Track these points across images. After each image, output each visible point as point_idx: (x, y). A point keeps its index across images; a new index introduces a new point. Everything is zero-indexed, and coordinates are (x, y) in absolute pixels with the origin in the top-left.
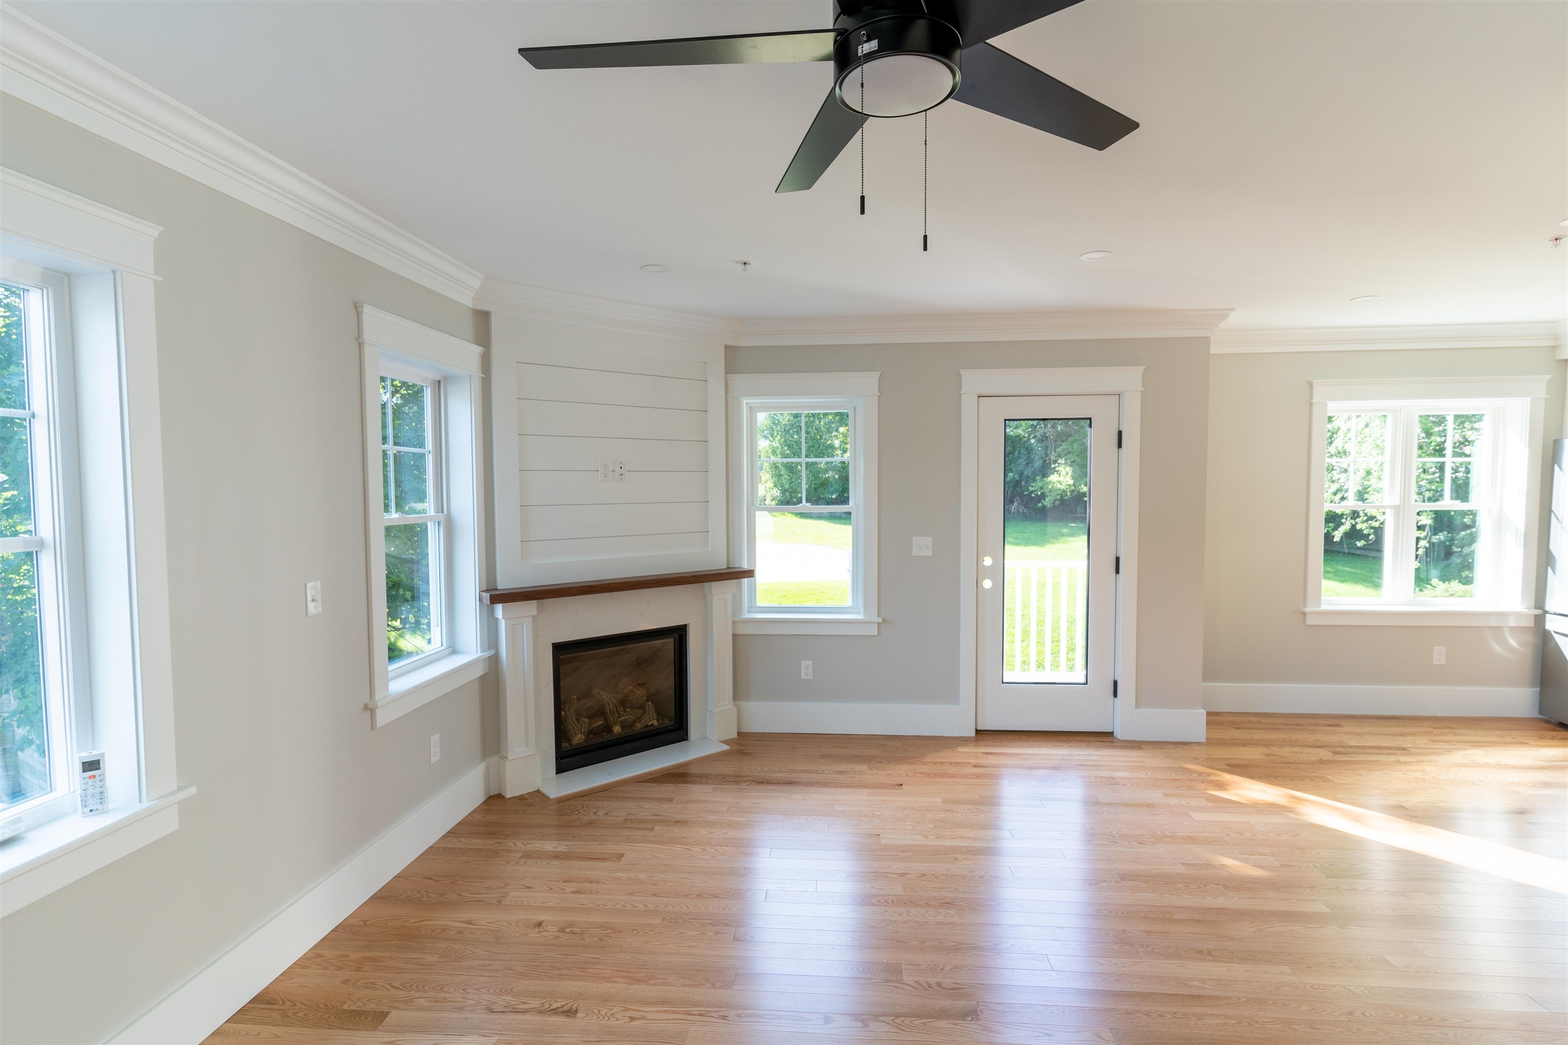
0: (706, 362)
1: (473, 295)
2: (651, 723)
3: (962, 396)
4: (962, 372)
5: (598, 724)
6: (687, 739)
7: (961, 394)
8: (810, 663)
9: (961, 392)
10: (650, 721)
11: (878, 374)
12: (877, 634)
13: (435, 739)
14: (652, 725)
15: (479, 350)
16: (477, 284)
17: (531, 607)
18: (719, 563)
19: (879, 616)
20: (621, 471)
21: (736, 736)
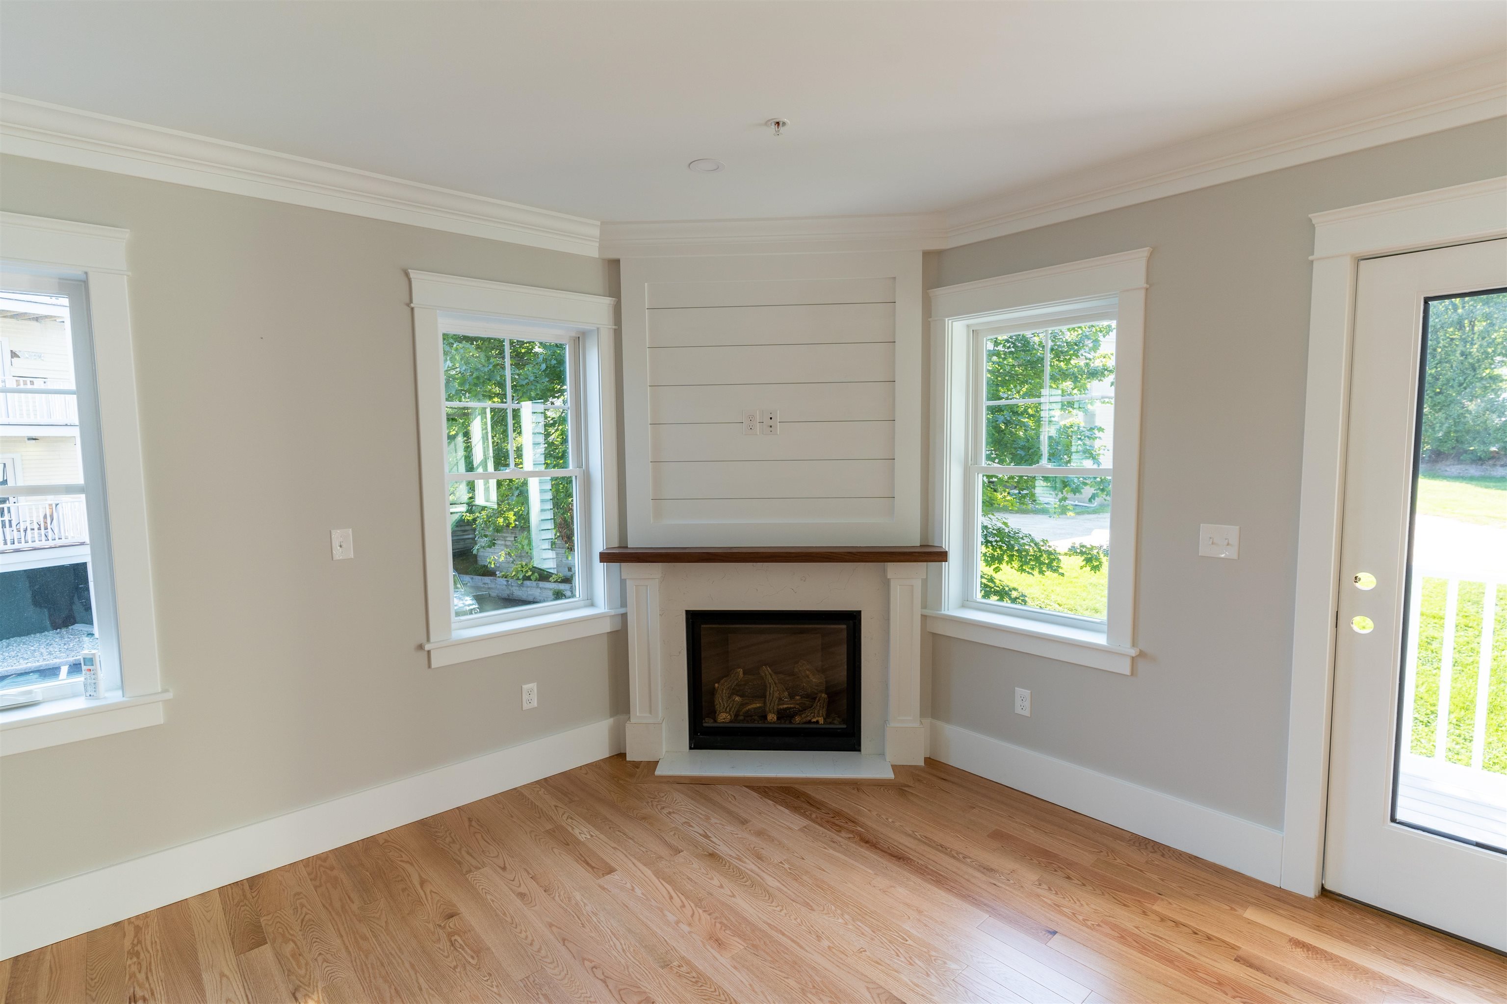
0: (894, 278)
1: (597, 245)
2: (814, 720)
3: (1315, 264)
4: (1316, 218)
5: (754, 706)
6: (860, 750)
7: (1312, 262)
8: (1027, 693)
9: (1311, 258)
10: (814, 717)
11: (1143, 253)
12: (1127, 672)
13: (531, 687)
14: (817, 722)
15: (608, 302)
16: (596, 232)
17: (655, 570)
18: (912, 539)
19: (1134, 644)
20: (771, 422)
21: (921, 763)
